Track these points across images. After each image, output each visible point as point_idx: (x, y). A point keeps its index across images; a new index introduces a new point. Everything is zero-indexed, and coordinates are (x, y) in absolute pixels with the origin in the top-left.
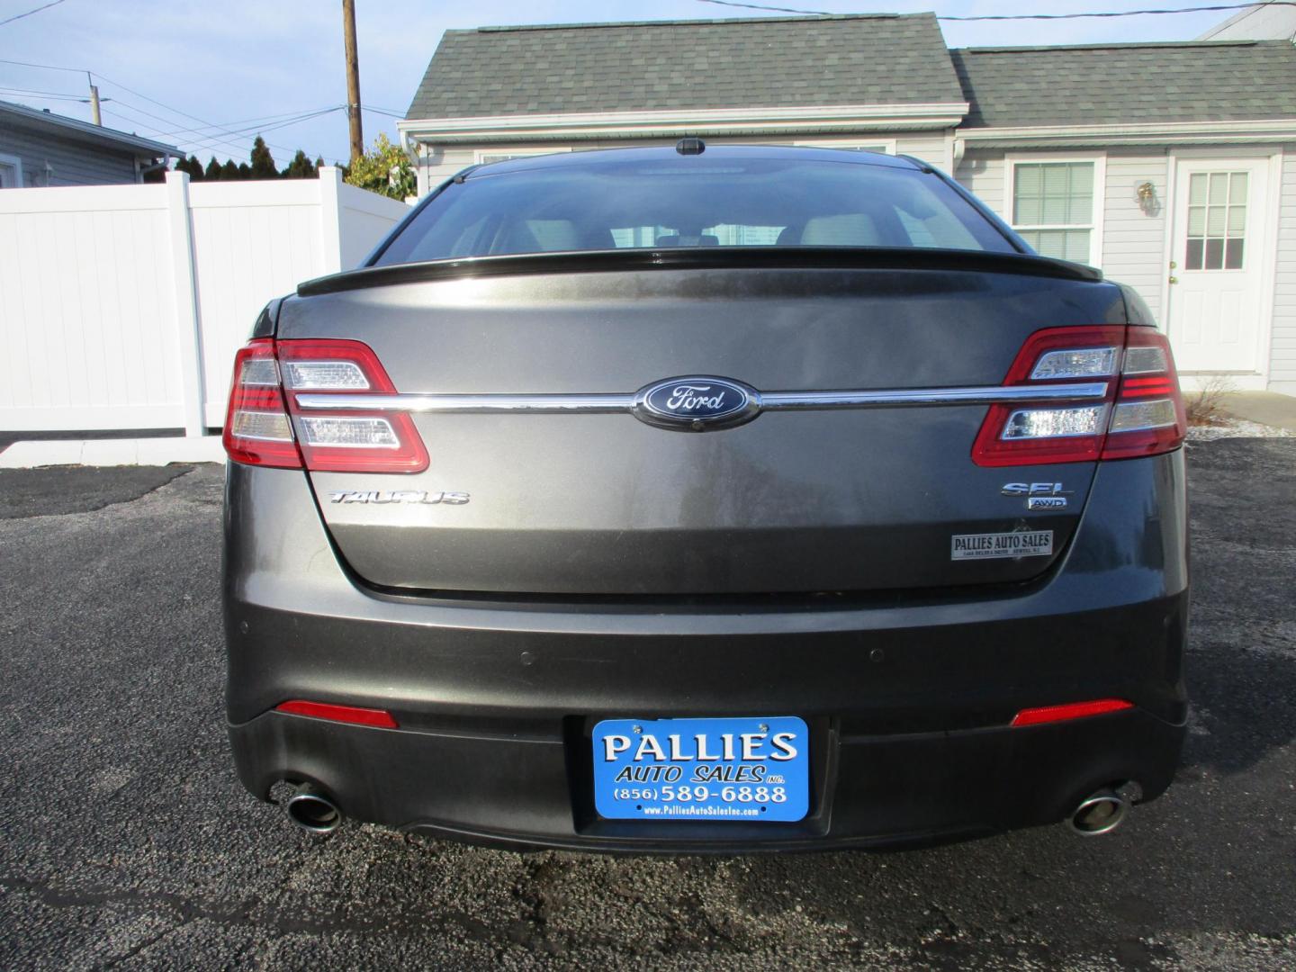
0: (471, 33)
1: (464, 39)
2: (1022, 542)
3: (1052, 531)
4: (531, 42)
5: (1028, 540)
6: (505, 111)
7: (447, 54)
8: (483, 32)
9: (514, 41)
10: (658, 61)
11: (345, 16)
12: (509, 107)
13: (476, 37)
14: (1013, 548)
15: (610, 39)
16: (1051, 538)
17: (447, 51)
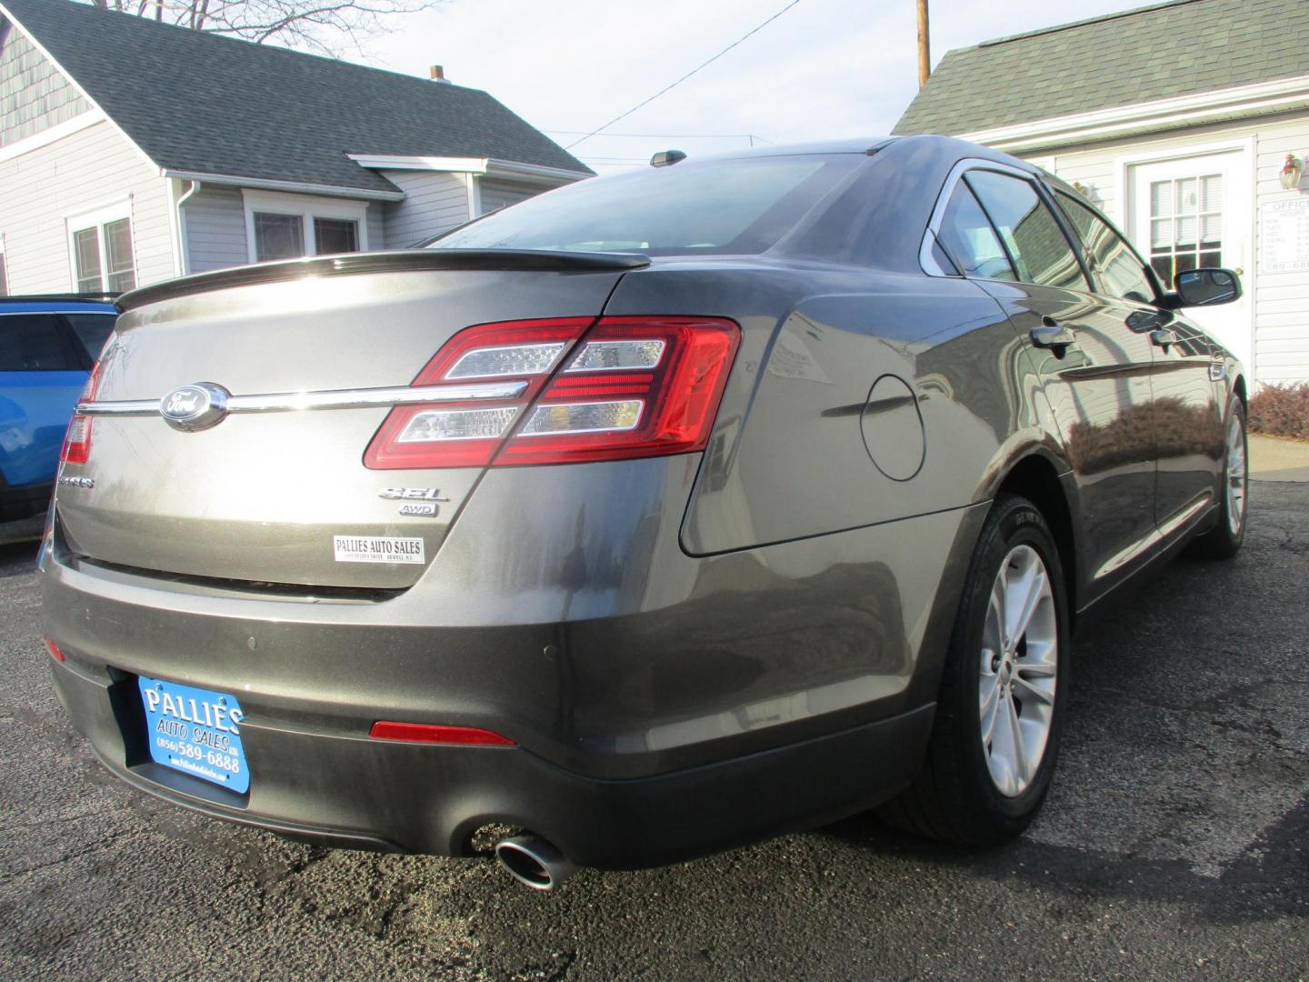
0: (972, 50)
1: (962, 57)
2: (394, 548)
3: (422, 539)
4: (1032, 48)
5: (399, 545)
6: (978, 127)
7: (942, 75)
8: (983, 46)
9: (1013, 50)
10: (1169, 45)
11: (920, 50)
12: (987, 121)
13: (976, 54)
14: (387, 553)
15: (1120, 30)
16: (421, 546)
17: (942, 73)
